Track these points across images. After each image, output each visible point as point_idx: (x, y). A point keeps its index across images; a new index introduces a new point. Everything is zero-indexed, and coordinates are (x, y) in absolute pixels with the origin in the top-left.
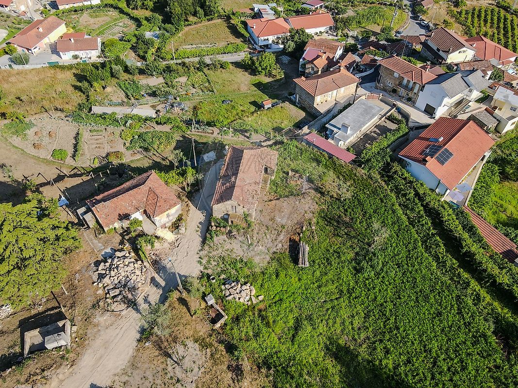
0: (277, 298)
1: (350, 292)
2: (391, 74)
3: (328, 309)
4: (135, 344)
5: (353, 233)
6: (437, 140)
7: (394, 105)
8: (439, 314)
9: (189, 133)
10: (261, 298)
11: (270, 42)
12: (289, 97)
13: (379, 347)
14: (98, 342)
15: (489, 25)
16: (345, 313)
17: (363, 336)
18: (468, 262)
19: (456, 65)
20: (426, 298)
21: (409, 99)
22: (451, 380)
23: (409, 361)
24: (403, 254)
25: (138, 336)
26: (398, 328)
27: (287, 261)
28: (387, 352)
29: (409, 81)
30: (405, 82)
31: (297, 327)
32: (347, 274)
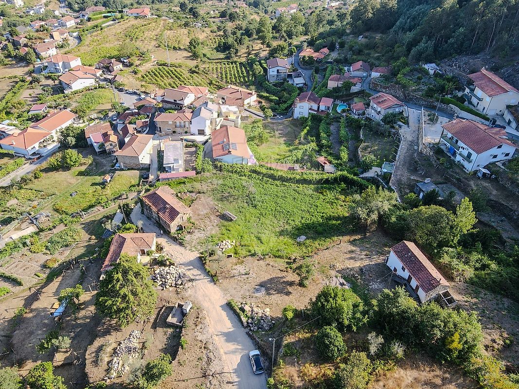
0: (240, 237)
1: (261, 214)
2: (167, 124)
3: (261, 226)
4: (215, 286)
5: (236, 197)
6: (223, 142)
7: (182, 139)
8: (295, 198)
9: (82, 220)
10: (234, 241)
11: (37, 148)
12: (113, 168)
13: (290, 221)
14: (201, 298)
15: (165, 78)
16: (267, 222)
17: (282, 223)
18: (282, 179)
19: (191, 104)
20: (286, 197)
21: (186, 132)
22: (318, 212)
23: (302, 218)
24: (262, 190)
25: (212, 284)
26: (288, 212)
27: (226, 223)
28: (294, 221)
29: (180, 123)
30: (178, 124)
31: (259, 239)
32: (252, 210)
